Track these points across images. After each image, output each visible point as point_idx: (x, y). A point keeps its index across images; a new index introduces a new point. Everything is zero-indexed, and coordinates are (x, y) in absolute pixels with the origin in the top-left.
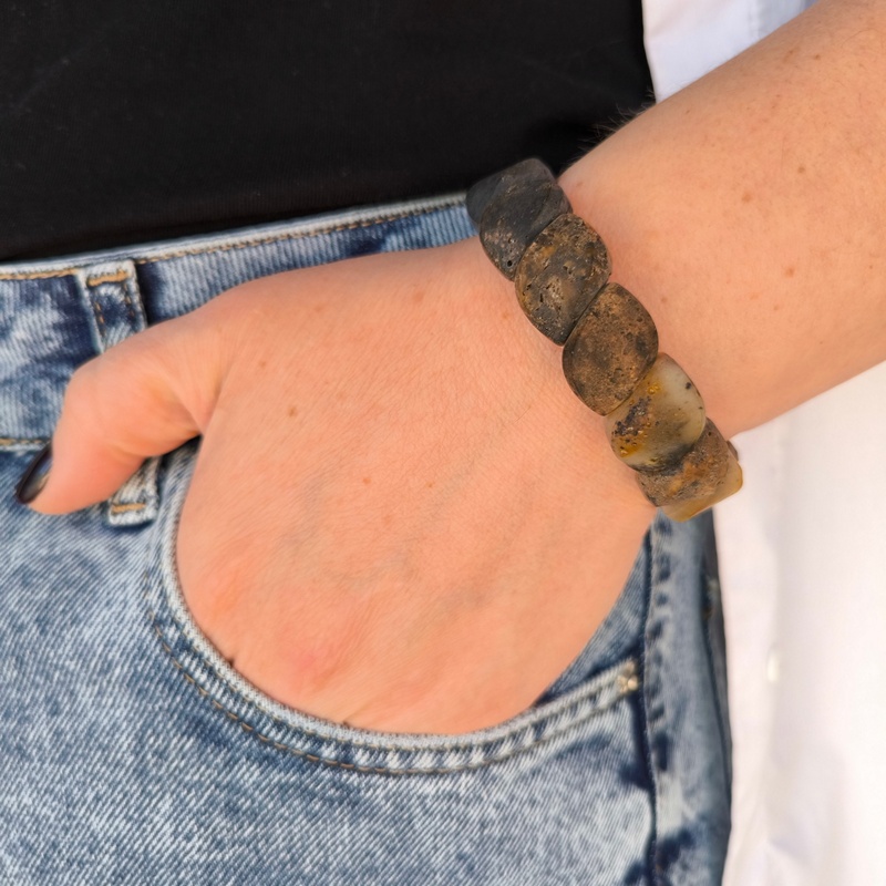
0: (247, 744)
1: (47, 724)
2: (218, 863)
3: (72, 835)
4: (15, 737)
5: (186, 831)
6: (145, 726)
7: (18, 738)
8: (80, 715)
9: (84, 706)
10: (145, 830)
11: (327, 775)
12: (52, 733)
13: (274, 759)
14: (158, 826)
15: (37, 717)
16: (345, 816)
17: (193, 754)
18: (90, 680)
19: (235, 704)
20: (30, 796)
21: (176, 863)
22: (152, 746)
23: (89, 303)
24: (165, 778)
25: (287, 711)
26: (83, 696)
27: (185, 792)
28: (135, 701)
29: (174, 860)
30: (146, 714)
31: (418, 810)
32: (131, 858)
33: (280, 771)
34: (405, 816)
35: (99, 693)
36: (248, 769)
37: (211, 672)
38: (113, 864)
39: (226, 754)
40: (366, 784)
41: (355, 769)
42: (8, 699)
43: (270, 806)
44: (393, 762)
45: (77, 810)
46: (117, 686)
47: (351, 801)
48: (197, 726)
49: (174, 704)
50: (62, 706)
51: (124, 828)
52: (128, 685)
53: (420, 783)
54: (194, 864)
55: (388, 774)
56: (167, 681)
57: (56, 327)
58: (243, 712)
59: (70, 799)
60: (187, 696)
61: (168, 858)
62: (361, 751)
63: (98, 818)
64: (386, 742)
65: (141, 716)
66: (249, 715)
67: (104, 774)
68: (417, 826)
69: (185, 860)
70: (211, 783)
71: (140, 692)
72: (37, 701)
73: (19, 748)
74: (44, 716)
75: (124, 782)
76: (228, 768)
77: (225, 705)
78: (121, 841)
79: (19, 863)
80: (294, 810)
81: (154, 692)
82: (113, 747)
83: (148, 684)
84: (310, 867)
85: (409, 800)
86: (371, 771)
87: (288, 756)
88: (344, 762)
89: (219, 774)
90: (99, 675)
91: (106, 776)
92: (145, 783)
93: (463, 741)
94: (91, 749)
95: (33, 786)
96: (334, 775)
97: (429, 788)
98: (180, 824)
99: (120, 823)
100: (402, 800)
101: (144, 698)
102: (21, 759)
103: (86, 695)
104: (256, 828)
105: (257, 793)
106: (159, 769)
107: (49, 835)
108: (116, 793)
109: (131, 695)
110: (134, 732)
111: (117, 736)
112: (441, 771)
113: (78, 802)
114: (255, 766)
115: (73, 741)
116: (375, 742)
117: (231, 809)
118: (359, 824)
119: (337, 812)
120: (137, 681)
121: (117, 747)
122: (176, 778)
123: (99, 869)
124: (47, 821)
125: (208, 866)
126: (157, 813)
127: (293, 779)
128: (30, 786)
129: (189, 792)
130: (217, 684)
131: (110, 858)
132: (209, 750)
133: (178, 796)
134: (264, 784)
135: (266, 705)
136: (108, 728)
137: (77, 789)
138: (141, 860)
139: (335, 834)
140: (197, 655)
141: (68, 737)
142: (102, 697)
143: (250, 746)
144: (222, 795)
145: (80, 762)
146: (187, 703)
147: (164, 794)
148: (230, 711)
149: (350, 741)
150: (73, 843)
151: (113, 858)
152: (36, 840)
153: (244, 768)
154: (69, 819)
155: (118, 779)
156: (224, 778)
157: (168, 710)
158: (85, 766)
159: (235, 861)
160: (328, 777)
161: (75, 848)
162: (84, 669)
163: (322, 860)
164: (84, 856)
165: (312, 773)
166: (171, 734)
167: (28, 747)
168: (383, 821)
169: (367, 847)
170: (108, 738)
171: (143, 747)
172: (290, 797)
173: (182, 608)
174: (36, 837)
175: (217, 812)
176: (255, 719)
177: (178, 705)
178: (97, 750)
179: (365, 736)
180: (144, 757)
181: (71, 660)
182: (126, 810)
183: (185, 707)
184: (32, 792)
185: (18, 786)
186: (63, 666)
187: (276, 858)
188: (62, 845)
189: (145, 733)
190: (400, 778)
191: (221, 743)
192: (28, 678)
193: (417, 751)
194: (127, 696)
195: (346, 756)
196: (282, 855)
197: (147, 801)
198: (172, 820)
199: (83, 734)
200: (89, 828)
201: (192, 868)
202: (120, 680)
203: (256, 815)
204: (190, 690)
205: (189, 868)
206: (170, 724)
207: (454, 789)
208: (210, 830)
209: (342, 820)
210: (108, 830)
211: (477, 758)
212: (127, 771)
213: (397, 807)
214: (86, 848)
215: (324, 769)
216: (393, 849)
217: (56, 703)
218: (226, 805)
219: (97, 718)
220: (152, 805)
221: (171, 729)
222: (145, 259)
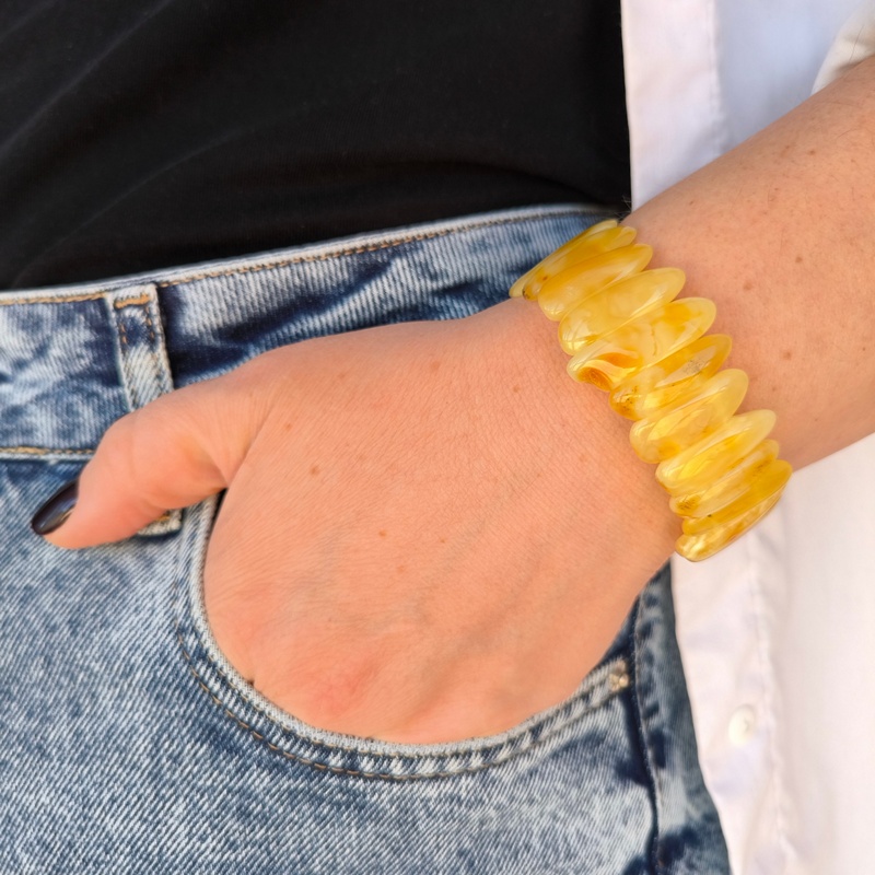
0: (257, 752)
1: (68, 725)
2: (231, 863)
3: (87, 835)
4: (36, 736)
5: (201, 832)
6: (162, 730)
7: (39, 738)
8: (99, 718)
9: (104, 709)
10: (160, 831)
11: (334, 781)
12: (72, 734)
13: (283, 767)
14: (173, 828)
15: (58, 718)
16: (352, 820)
17: (205, 761)
18: (112, 683)
19: (246, 713)
20: (48, 795)
21: (191, 863)
22: (166, 751)
23: (115, 324)
24: (178, 783)
25: (295, 721)
26: (104, 698)
27: (199, 796)
28: (152, 706)
29: (189, 861)
30: (162, 719)
31: (422, 813)
32: (146, 860)
33: (289, 778)
34: (410, 819)
35: (119, 696)
36: (258, 776)
37: (224, 681)
38: (127, 865)
39: (237, 761)
40: (372, 789)
41: (360, 775)
42: (31, 699)
43: (280, 811)
44: (397, 769)
45: (92, 810)
46: (137, 689)
47: (357, 805)
48: (210, 734)
49: (189, 711)
50: (83, 708)
51: (139, 830)
52: (147, 689)
53: (423, 787)
54: (208, 864)
55: (392, 780)
56: (184, 688)
57: (88, 345)
58: (254, 721)
59: (86, 800)
60: (201, 704)
61: (183, 858)
62: (366, 759)
63: (113, 820)
64: (390, 750)
65: (158, 721)
66: (259, 725)
67: (120, 776)
68: (421, 828)
69: (200, 860)
70: (224, 788)
71: (158, 696)
72: (59, 702)
73: (40, 747)
74: (65, 717)
75: (138, 785)
76: (239, 775)
77: (237, 715)
78: (135, 843)
79: (36, 861)
80: (303, 814)
81: (171, 698)
82: (130, 749)
83: (165, 689)
84: (319, 867)
85: (413, 804)
86: (375, 778)
87: (296, 765)
88: (351, 770)
89: (231, 780)
90: (120, 678)
91: (122, 778)
92: (159, 787)
93: (463, 747)
94: (108, 751)
95: (52, 785)
96: (341, 782)
97: (431, 791)
98: (194, 826)
99: (135, 825)
100: (406, 804)
101: (162, 703)
102: (41, 758)
103: (106, 696)
104: (267, 831)
105: (268, 798)
106: (173, 773)
107: (65, 834)
108: (130, 796)
109: (149, 699)
110: (151, 735)
111: (134, 738)
112: (442, 774)
113: (93, 803)
114: (265, 773)
115: (92, 742)
116: (379, 749)
117: (243, 813)
118: (366, 828)
119: (345, 816)
120: (155, 687)
121: (134, 749)
122: (189, 783)
123: (114, 869)
124: (64, 820)
125: (222, 866)
126: (171, 816)
127: (302, 786)
128: (48, 786)
129: (202, 796)
130: (230, 693)
131: (125, 858)
132: (221, 757)
133: (191, 800)
134: (274, 790)
135: (276, 716)
136: (126, 731)
137: (93, 790)
138: (155, 862)
139: (343, 838)
140: (212, 665)
141: (87, 738)
142: (122, 700)
143: (260, 753)
144: (234, 800)
145: (98, 763)
146: (201, 711)
147: (177, 798)
148: (242, 721)
149: (356, 750)
150: (88, 843)
151: (128, 859)
152: (52, 840)
153: (255, 774)
154: (85, 818)
155: (133, 782)
156: (236, 783)
157: (183, 717)
158: (102, 767)
159: (248, 861)
160: (336, 783)
161: (91, 849)
162: (108, 672)
163: (331, 861)
164: (99, 856)
165: (319, 781)
166: (186, 740)
167: (48, 747)
168: (389, 825)
169: (373, 849)
170: (127, 740)
171: (158, 751)
172: (299, 802)
173: (202, 617)
174: (53, 835)
175: (229, 816)
176: (265, 729)
177: (192, 712)
178: (115, 752)
179: (369, 744)
180: (159, 761)
181: (97, 662)
182: (140, 813)
183: (199, 714)
184: (50, 791)
185: (37, 785)
186: (88, 667)
187: (287, 859)
188: (77, 845)
189: (160, 737)
190: (404, 783)
191: (233, 750)
192: (54, 679)
193: (420, 758)
194: (146, 700)
195: (352, 764)
196: (292, 856)
197: (161, 804)
198: (186, 822)
199: (102, 736)
200: (104, 829)
201: (206, 868)
202: (140, 684)
203: (267, 820)
204: (204, 699)
205: (203, 867)
206: (185, 730)
207: (456, 792)
208: (223, 832)
209: (349, 824)
210: (122, 832)
211: (476, 762)
212: (142, 773)
213: (401, 811)
214: (101, 849)
215: (331, 777)
216: (398, 849)
217: (77, 705)
218: (238, 809)
219: (116, 720)
220: (166, 809)
221: (185, 735)
222: (167, 282)
